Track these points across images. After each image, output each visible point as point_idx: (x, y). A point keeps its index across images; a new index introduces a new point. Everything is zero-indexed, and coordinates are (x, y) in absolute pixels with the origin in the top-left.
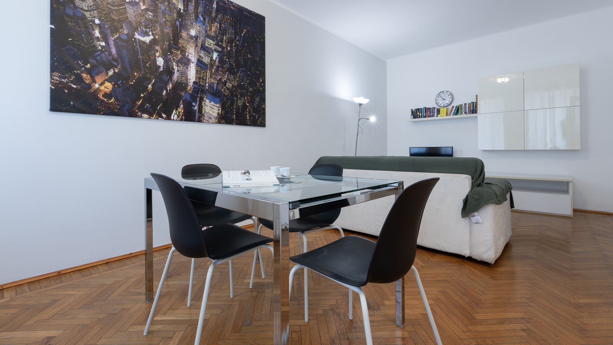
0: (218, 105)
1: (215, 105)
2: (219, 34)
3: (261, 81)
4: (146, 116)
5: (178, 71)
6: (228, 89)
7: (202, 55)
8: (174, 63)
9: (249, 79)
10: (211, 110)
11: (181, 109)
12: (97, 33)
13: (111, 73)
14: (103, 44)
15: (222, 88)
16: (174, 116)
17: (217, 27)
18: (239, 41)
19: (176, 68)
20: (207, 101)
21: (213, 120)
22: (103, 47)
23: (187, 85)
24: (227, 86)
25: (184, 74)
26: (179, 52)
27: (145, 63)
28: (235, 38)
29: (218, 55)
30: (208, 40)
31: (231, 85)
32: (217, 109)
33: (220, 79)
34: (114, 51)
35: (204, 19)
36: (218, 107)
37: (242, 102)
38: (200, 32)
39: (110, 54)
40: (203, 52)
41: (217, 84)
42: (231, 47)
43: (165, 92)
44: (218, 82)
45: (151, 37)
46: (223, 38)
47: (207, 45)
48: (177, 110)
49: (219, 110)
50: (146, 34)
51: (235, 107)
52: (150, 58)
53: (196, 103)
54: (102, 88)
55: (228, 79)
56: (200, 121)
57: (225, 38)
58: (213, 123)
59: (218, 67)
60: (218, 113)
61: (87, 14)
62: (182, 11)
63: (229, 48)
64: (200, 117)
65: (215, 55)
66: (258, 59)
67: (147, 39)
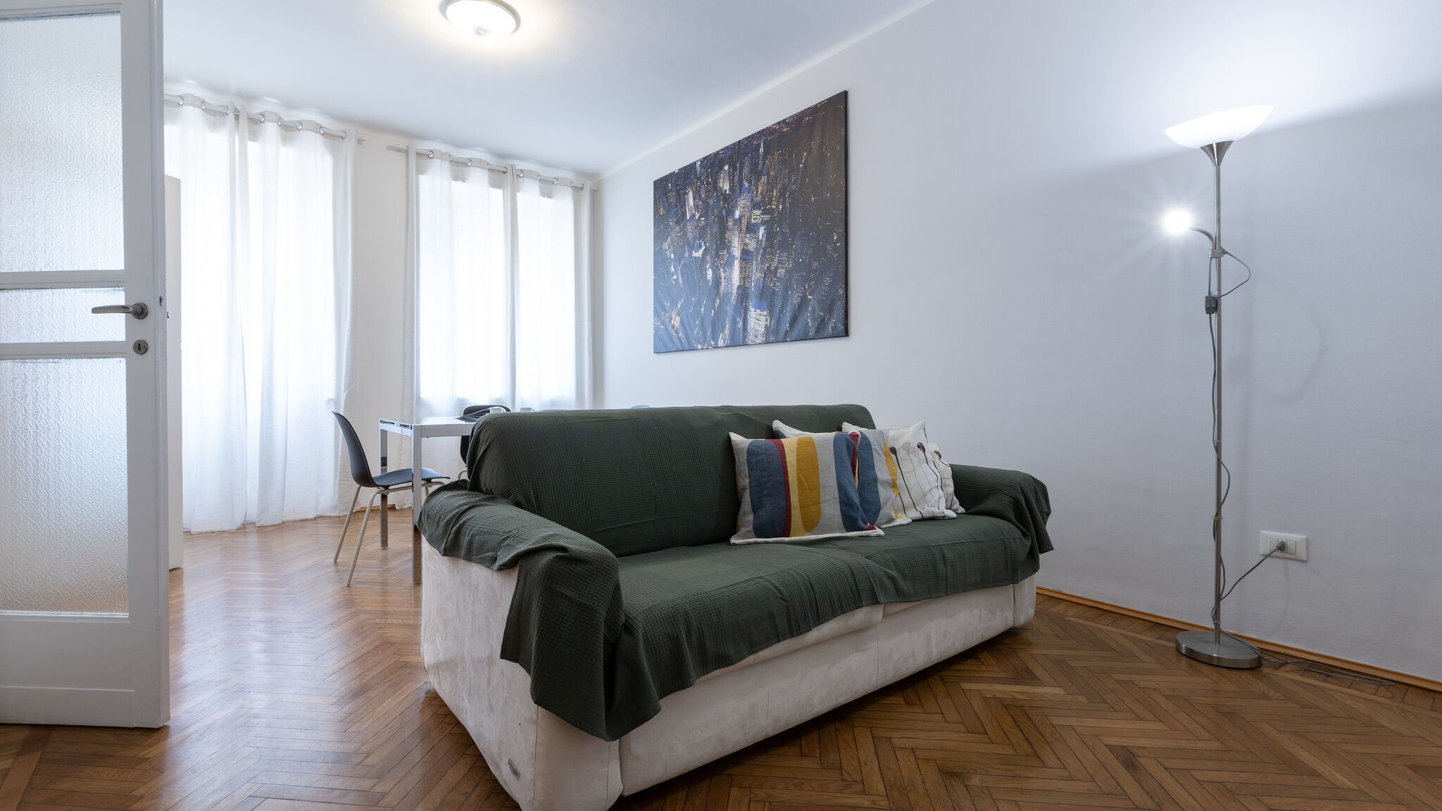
0: (765, 313)
1: (762, 313)
2: (767, 192)
3: (836, 237)
4: (700, 347)
5: (725, 277)
6: (779, 280)
7: (747, 241)
8: (722, 270)
9: (812, 247)
10: (756, 323)
11: (727, 332)
12: (673, 270)
13: (679, 306)
14: (675, 277)
15: (771, 280)
16: (721, 343)
17: (764, 183)
18: (795, 183)
19: (723, 275)
20: (753, 309)
21: (760, 339)
22: (675, 280)
23: (732, 294)
24: (778, 275)
25: (729, 279)
26: (725, 252)
27: (699, 283)
28: (790, 181)
29: (765, 229)
30: (755, 211)
31: (783, 271)
32: (764, 320)
33: (769, 268)
34: (681, 281)
35: (750, 183)
36: (766, 316)
37: (800, 296)
38: (744, 208)
39: (679, 286)
40: (748, 236)
41: (764, 278)
42: (784, 203)
43: (713, 312)
44: (765, 274)
45: (704, 247)
46: (773, 194)
47: (753, 221)
48: (723, 333)
49: (767, 320)
50: (700, 247)
51: (788, 309)
52: (702, 273)
53: (740, 318)
54: (675, 323)
55: (780, 262)
56: (745, 344)
57: (775, 194)
58: (760, 344)
59: (765, 249)
60: (766, 325)
61: (668, 253)
62: (728, 192)
63: (781, 207)
64: (745, 337)
65: (762, 230)
66: (828, 195)
67: (699, 254)
